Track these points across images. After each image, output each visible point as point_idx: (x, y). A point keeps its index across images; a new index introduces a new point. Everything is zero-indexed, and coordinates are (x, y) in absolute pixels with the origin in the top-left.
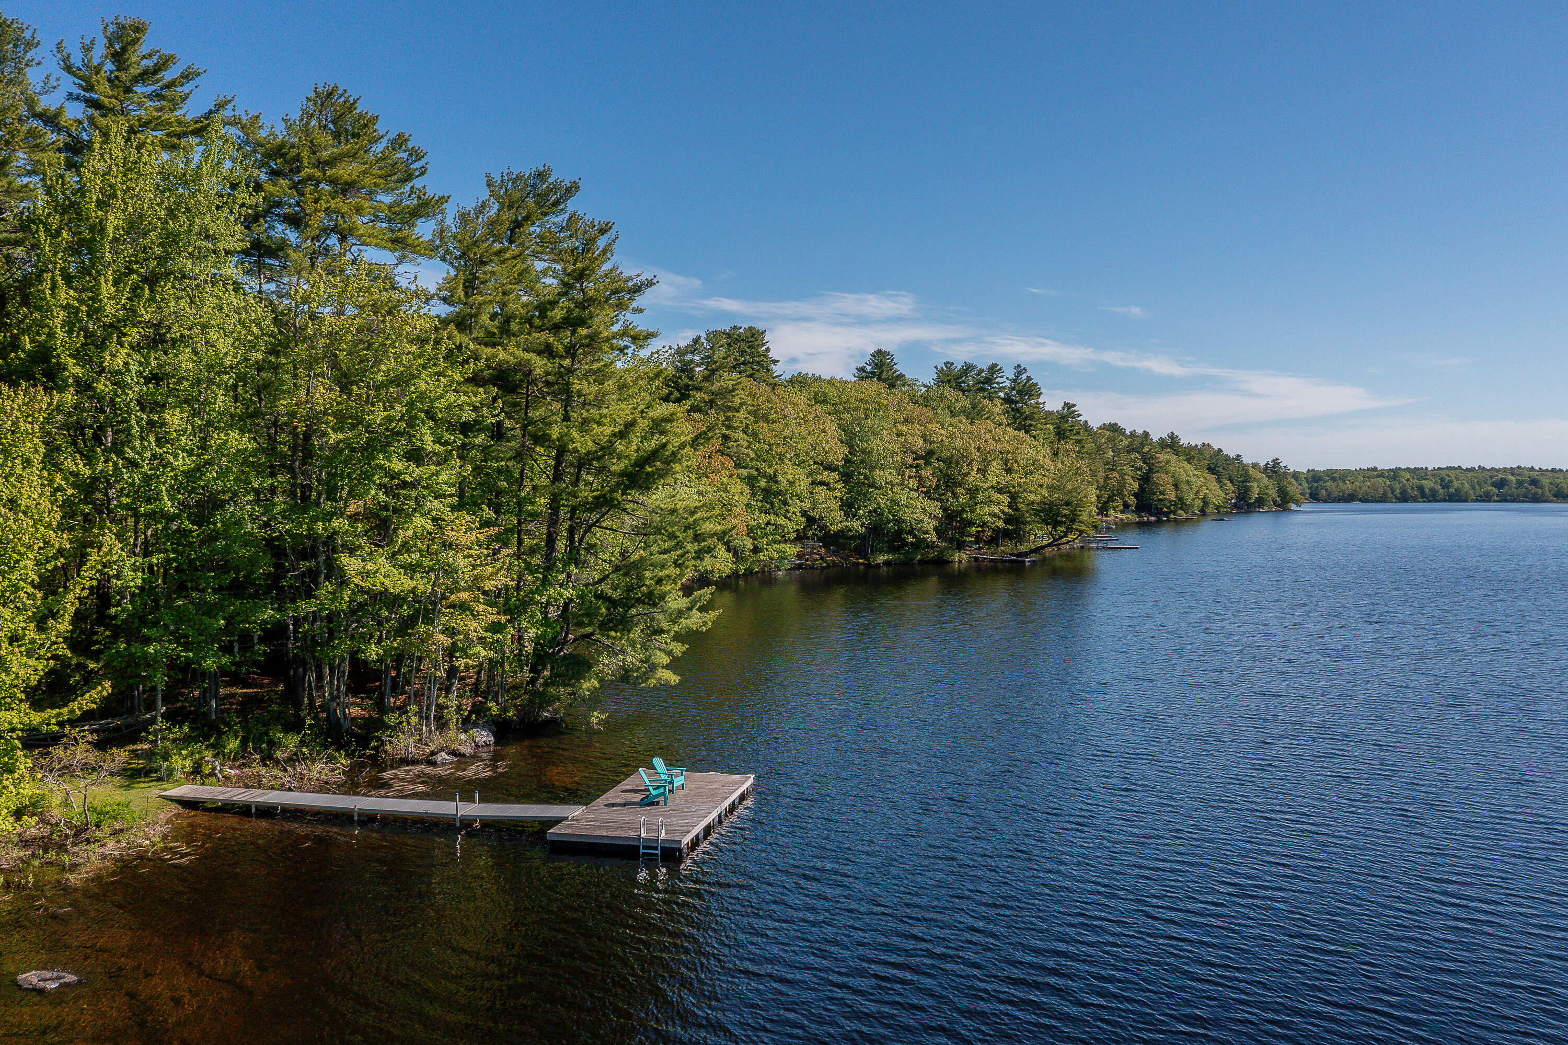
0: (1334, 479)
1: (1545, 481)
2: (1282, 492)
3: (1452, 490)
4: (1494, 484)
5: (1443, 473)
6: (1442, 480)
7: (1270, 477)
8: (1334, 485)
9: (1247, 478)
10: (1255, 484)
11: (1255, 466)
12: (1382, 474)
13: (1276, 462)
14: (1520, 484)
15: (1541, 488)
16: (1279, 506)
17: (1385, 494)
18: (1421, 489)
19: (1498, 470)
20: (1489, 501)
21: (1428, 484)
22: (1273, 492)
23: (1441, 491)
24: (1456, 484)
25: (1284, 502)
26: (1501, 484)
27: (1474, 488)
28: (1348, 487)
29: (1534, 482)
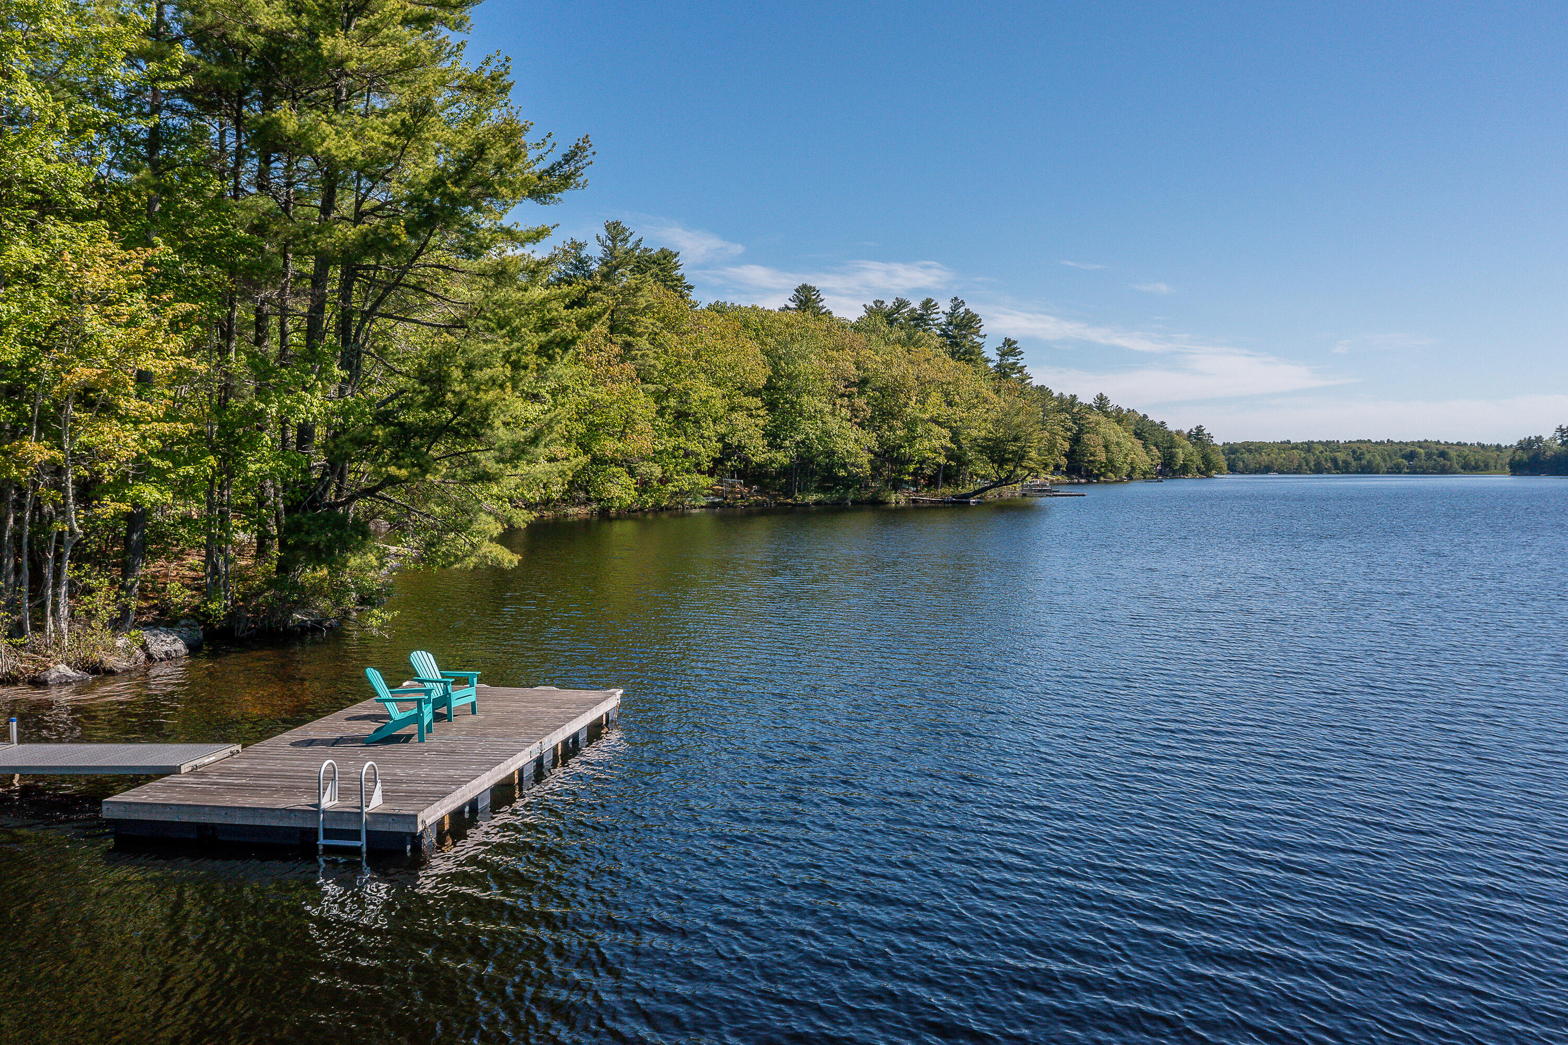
0: (1250, 451)
1: (1453, 454)
2: (1206, 459)
3: (1364, 462)
4: (1404, 457)
5: (1354, 446)
6: (1354, 452)
7: (1194, 444)
8: (1251, 457)
9: (1172, 445)
10: (1180, 451)
11: (1179, 433)
12: (1296, 447)
13: (1199, 429)
14: (1429, 456)
15: (1449, 460)
16: (1202, 473)
17: (1300, 465)
18: (1334, 461)
19: (1407, 444)
20: (1400, 473)
21: (1341, 456)
22: (1197, 460)
23: (1354, 463)
24: (1368, 457)
25: (1207, 469)
26: (1411, 456)
27: (1385, 460)
28: (1265, 459)
29: (1443, 454)
